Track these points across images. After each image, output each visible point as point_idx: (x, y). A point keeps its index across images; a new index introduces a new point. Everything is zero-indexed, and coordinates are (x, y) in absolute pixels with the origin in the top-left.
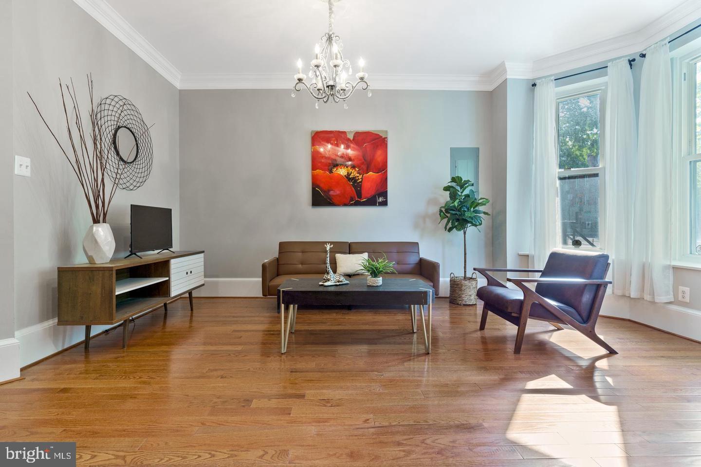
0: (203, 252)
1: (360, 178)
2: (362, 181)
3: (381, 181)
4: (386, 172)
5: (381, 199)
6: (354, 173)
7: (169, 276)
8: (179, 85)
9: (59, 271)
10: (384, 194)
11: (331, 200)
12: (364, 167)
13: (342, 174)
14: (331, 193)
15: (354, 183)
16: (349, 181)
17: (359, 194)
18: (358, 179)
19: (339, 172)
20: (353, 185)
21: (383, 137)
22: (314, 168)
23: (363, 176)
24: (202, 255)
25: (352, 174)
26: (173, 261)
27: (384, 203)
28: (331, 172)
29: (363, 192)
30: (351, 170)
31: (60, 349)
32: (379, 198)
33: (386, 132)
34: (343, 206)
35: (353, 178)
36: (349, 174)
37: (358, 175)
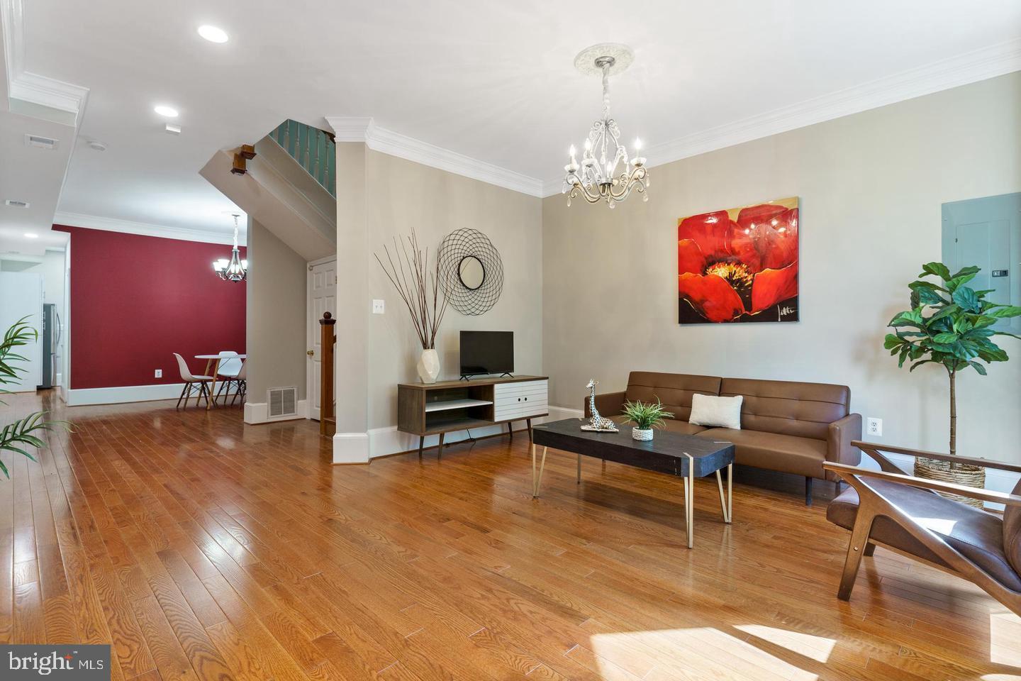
0: (547, 378)
1: (749, 278)
2: (752, 283)
3: (786, 282)
4: (797, 265)
5: (785, 311)
6: (740, 273)
7: (492, 400)
8: (540, 194)
9: (399, 388)
10: (793, 302)
11: (705, 315)
12: (757, 262)
13: (721, 275)
14: (707, 304)
15: (740, 287)
16: (732, 285)
17: (748, 304)
18: (747, 281)
19: (716, 273)
20: (738, 291)
21: (790, 209)
22: (681, 271)
23: (754, 276)
24: (546, 381)
25: (736, 275)
26: (496, 386)
27: (794, 317)
28: (705, 274)
29: (755, 302)
30: (734, 269)
31: (406, 450)
32: (781, 309)
33: (798, 200)
34: (722, 322)
35: (739, 280)
36: (731, 275)
37: (746, 275)
